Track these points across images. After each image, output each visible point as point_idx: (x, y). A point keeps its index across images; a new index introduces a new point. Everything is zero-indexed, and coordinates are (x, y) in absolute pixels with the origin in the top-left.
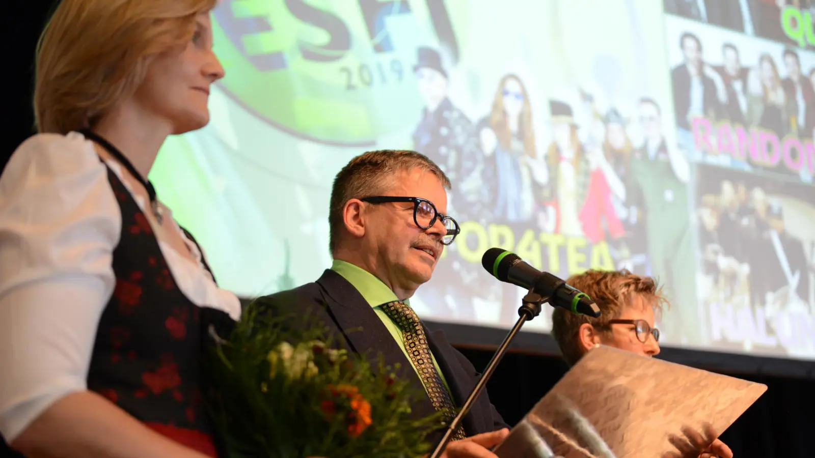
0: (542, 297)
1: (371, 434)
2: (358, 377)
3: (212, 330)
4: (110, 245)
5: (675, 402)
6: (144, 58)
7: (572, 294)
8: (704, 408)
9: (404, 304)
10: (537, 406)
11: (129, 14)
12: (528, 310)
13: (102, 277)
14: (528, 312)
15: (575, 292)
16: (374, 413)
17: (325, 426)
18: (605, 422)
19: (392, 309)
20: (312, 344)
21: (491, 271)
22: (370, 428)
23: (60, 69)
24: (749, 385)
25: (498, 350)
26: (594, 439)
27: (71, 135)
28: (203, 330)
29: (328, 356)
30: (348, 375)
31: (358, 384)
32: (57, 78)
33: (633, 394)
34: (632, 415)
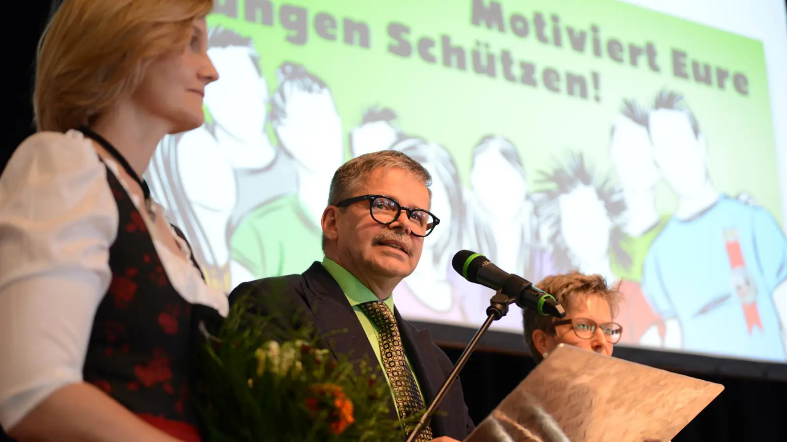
0: (510, 297)
1: (352, 432)
2: (342, 377)
3: (202, 327)
4: (107, 243)
5: (636, 401)
6: (144, 60)
7: (538, 295)
8: (663, 406)
9: (382, 304)
10: (504, 402)
11: (129, 17)
12: (495, 310)
13: (99, 273)
14: (495, 312)
15: (541, 293)
16: (356, 412)
17: (309, 422)
18: (569, 419)
19: (370, 308)
20: (299, 343)
21: (460, 271)
22: (352, 427)
23: (60, 69)
24: (707, 385)
25: (467, 348)
26: (558, 435)
27: (71, 133)
28: (194, 327)
29: (314, 355)
30: (334, 374)
31: (343, 383)
32: (59, 76)
33: (595, 392)
34: (595, 412)
